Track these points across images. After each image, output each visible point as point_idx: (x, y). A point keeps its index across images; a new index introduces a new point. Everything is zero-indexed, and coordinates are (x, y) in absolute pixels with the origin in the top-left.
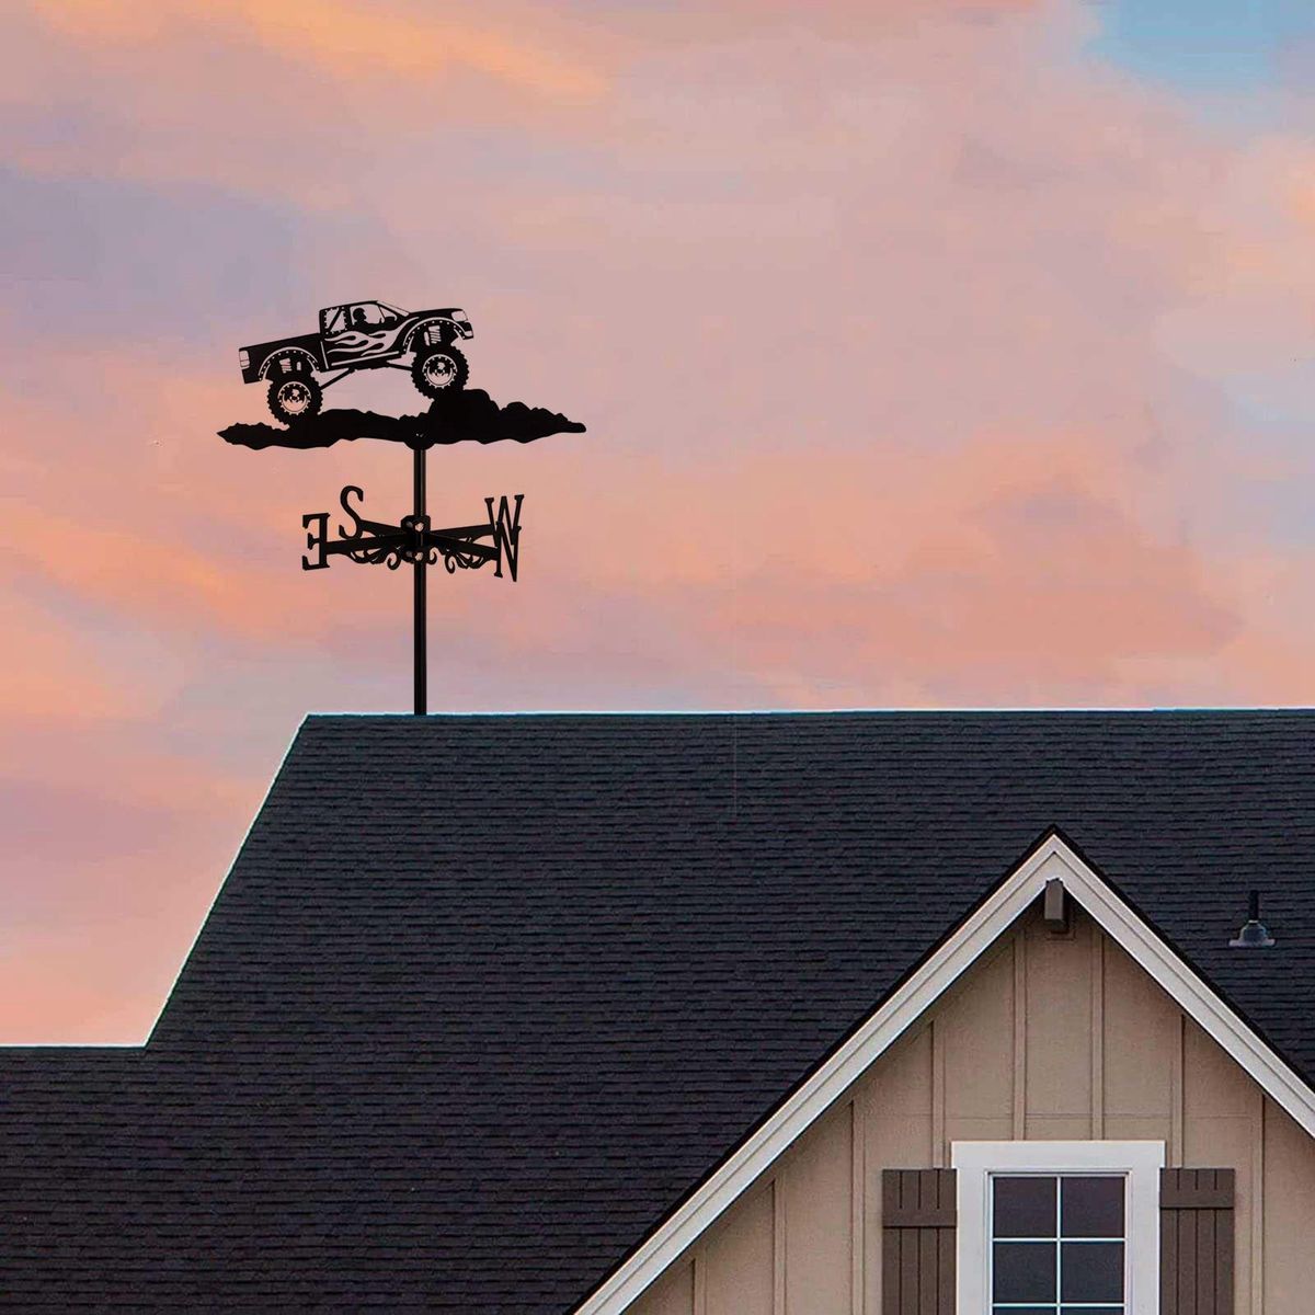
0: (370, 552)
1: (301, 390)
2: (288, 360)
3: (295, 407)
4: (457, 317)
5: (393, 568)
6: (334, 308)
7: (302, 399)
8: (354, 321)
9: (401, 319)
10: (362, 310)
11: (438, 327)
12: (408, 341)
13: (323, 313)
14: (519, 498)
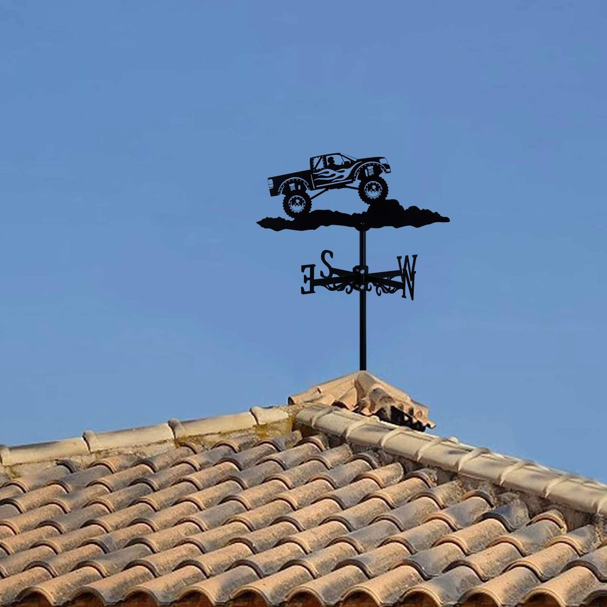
0: (337, 285)
1: (301, 200)
2: (294, 184)
3: (297, 209)
4: (382, 161)
5: (349, 293)
6: (318, 157)
7: (301, 204)
8: (328, 164)
9: (353, 162)
10: (332, 158)
11: (372, 167)
12: (356, 174)
13: (312, 160)
14: (415, 257)
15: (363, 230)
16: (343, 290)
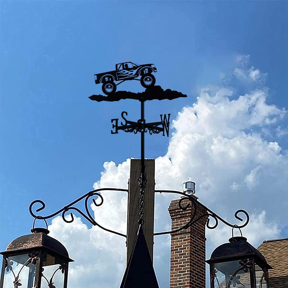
15: (142, 101)
16: (133, 132)
